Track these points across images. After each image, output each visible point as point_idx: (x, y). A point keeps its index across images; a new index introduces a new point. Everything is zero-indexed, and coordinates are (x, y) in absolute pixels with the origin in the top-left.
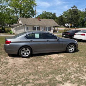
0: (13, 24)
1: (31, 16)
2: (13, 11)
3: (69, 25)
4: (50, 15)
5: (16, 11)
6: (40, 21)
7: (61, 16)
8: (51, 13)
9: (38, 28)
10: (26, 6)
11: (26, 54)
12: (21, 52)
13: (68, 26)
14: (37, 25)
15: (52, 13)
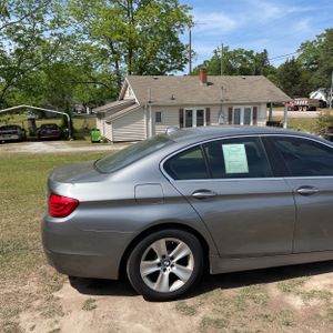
0: (102, 103)
1: (171, 69)
2: (104, 52)
3: (326, 97)
4: (245, 60)
5: (114, 53)
6: (209, 84)
7: (293, 61)
8: (250, 54)
9: (200, 113)
10: (151, 32)
11: (173, 278)
12: (143, 263)
13: (324, 99)
14: (195, 101)
15: (252, 52)
